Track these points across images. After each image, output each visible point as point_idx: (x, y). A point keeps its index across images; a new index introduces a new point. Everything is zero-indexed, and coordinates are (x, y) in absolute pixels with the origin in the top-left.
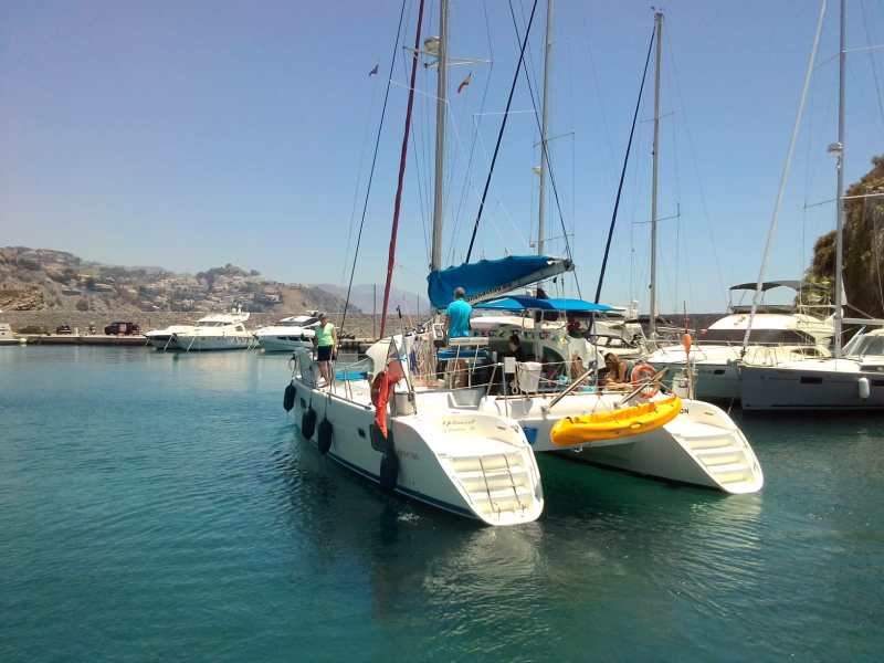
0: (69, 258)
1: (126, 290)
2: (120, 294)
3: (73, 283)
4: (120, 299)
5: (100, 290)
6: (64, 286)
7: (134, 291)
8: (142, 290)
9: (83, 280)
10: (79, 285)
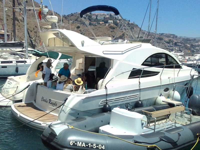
0: (174, 36)
1: (187, 45)
2: (185, 47)
3: (171, 43)
4: (184, 48)
5: (178, 45)
6: (168, 44)
7: (189, 46)
8: (192, 45)
9: (174, 43)
10: (173, 44)
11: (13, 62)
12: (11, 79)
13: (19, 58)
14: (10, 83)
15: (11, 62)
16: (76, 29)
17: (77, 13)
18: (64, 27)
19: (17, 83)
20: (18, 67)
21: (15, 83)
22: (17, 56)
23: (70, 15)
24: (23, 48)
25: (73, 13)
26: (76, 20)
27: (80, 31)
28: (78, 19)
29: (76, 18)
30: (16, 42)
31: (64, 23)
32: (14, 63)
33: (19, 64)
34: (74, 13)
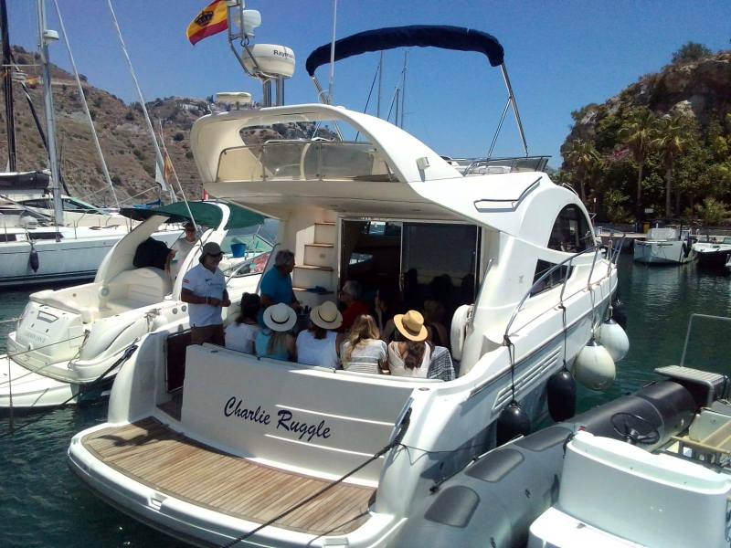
11: (17, 236)
12: (45, 303)
13: (35, 224)
14: (52, 318)
15: (12, 237)
16: (172, 141)
17: (172, 97)
18: (137, 136)
19: (79, 316)
20: (36, 255)
21: (71, 316)
22: (31, 219)
23: (152, 103)
24: (47, 191)
25: (162, 99)
26: (172, 118)
27: (184, 147)
28: (176, 114)
29: (171, 111)
30: (22, 173)
31: (138, 125)
32: (21, 241)
33: (39, 243)
34: (165, 99)
